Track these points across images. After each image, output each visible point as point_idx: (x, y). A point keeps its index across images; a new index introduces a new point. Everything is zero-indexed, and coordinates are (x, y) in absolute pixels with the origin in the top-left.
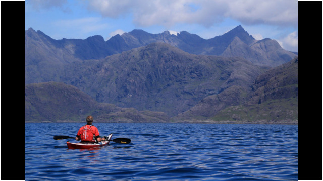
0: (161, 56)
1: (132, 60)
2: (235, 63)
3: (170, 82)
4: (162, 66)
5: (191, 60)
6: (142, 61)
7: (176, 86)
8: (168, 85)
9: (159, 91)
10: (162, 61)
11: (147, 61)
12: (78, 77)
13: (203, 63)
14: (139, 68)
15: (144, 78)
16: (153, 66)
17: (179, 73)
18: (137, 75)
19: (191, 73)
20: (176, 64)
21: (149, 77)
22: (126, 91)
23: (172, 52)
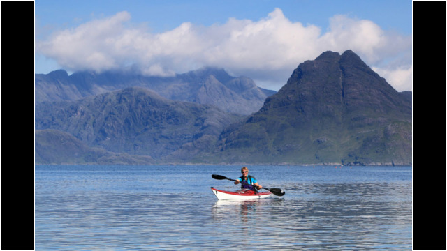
0: (138, 101)
1: (109, 104)
2: (208, 111)
3: (148, 126)
4: (139, 111)
5: (167, 106)
6: (119, 105)
7: (154, 130)
8: (146, 130)
9: (137, 134)
10: (140, 106)
11: (124, 105)
12: (50, 119)
13: (179, 110)
14: (116, 112)
15: (122, 122)
16: (131, 110)
17: (156, 117)
18: (115, 119)
19: (168, 118)
20: (153, 109)
21: (127, 121)
22: (105, 135)
23: (149, 97)
